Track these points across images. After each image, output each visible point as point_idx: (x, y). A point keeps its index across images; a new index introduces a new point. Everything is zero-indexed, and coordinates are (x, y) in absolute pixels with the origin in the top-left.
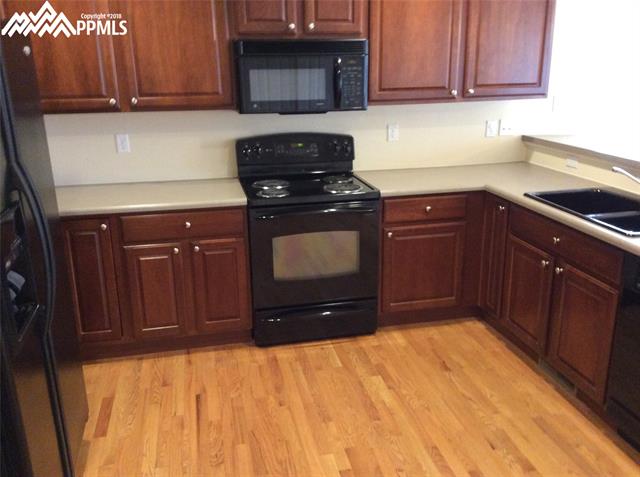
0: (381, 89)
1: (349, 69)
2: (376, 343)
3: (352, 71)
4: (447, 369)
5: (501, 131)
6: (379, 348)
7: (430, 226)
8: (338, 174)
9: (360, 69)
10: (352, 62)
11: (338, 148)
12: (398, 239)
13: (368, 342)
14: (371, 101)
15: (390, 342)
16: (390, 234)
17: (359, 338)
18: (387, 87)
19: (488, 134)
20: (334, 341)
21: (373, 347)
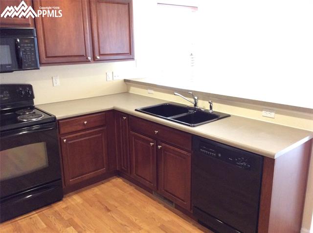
0: (47, 57)
1: (25, 45)
2: (64, 206)
3: (28, 46)
4: (109, 211)
5: (114, 77)
6: (67, 208)
7: (88, 132)
8: (25, 108)
9: (32, 45)
10: (27, 41)
11: (23, 93)
12: (69, 142)
13: (59, 206)
14: (41, 64)
15: (73, 203)
16: (65, 140)
17: (53, 205)
18: (50, 56)
19: (108, 80)
20: (37, 211)
21: (63, 208)
